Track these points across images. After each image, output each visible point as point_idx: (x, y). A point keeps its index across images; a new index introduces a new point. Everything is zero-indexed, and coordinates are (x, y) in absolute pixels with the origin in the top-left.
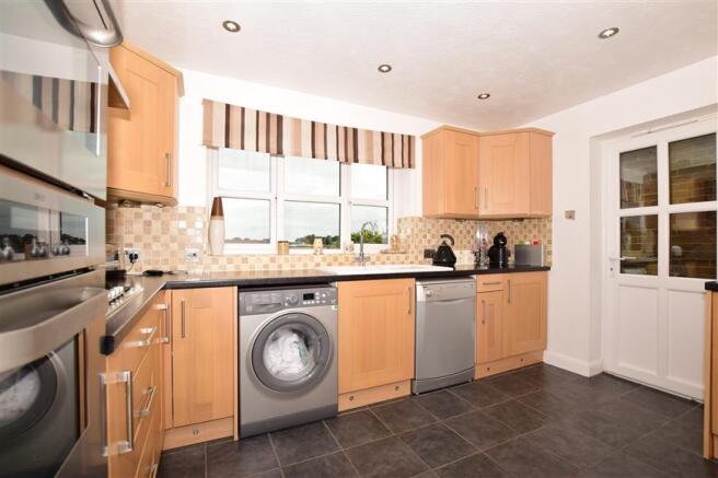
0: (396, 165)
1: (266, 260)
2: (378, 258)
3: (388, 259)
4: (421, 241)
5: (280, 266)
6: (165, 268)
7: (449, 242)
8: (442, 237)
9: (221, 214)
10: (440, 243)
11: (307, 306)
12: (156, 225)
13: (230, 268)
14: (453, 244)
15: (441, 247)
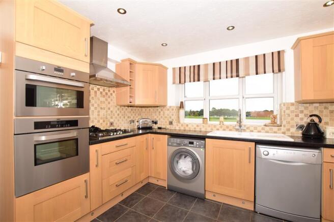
0: (275, 72)
1: (195, 126)
2: (263, 129)
3: (272, 129)
4: (292, 119)
5: (200, 129)
6: (163, 127)
7: (316, 120)
8: (311, 116)
9: (183, 108)
10: (309, 121)
11: (190, 146)
12: (162, 113)
13: (182, 128)
14: (320, 121)
15: (309, 124)
